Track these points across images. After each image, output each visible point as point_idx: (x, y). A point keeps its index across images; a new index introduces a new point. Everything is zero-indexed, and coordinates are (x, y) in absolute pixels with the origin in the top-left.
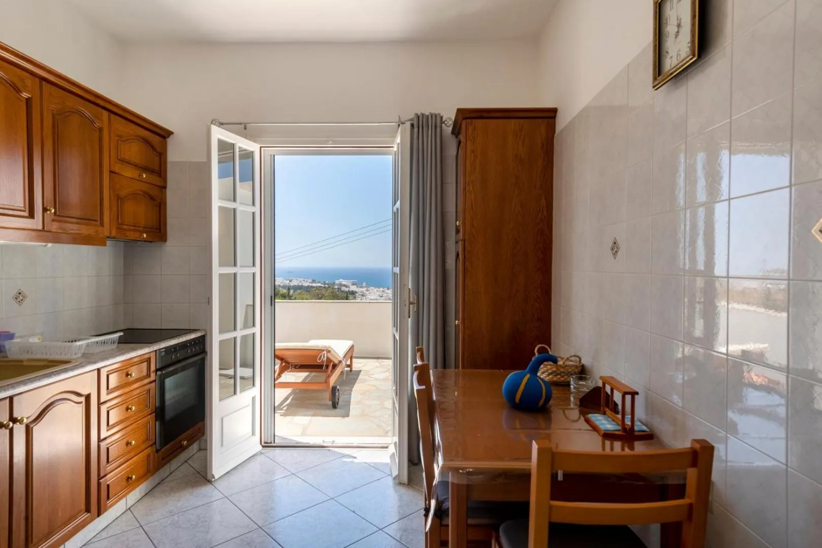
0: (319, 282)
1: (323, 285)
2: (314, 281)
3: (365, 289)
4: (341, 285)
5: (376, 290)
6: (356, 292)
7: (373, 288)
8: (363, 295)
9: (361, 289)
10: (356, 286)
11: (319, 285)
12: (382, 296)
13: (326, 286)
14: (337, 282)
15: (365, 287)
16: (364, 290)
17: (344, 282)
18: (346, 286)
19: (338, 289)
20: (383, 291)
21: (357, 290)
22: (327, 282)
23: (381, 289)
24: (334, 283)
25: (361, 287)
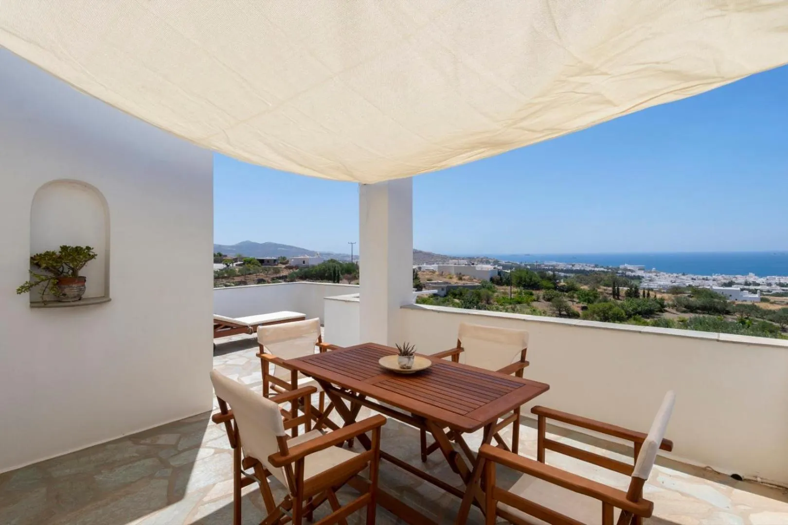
0: (602, 267)
1: (606, 270)
2: (596, 266)
3: (655, 274)
4: (626, 270)
5: (667, 276)
6: (643, 277)
7: (665, 274)
8: (650, 281)
9: (651, 274)
10: (643, 271)
11: (602, 269)
12: (675, 282)
13: (610, 270)
14: (621, 267)
15: (654, 272)
16: (653, 275)
17: (629, 267)
18: (632, 271)
19: (622, 273)
20: (677, 277)
21: (644, 275)
22: (611, 267)
23: (675, 275)
24: (619, 268)
25: (650, 272)
